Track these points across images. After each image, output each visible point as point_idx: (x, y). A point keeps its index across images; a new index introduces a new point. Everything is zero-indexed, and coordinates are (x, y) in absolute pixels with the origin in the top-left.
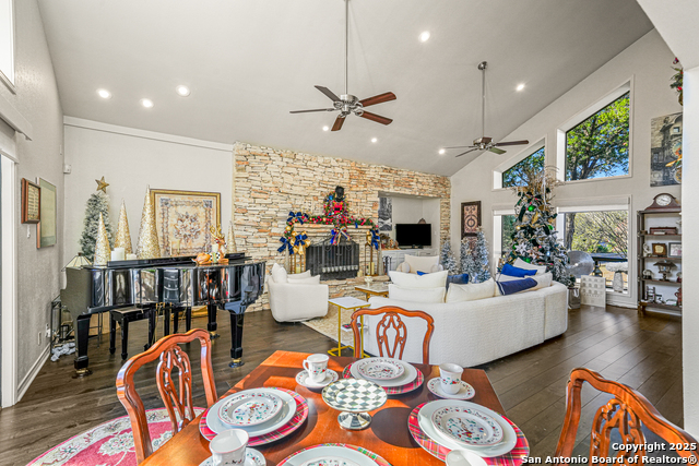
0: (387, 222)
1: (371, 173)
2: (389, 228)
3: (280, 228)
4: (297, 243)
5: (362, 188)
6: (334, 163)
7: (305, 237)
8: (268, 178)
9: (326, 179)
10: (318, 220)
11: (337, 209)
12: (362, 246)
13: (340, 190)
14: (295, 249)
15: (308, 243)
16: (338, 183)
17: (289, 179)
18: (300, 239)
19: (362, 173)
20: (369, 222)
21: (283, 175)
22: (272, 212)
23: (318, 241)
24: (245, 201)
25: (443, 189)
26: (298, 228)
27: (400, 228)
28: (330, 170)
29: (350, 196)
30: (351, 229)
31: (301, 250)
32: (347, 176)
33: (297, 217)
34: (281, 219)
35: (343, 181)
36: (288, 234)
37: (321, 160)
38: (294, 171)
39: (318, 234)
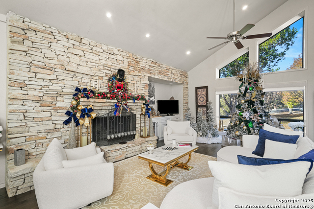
0: (152, 99)
1: (143, 64)
2: (153, 103)
3: (67, 103)
4: (83, 116)
5: (137, 73)
6: (116, 51)
7: (91, 110)
8: (53, 55)
9: (110, 63)
10: (103, 96)
11: (119, 88)
12: (138, 116)
13: (121, 72)
14: (81, 122)
15: (94, 115)
16: (119, 67)
17: (76, 59)
18: (86, 113)
19: (137, 62)
20: (143, 98)
21: (69, 55)
22: (57, 87)
23: (103, 113)
24: (23, 75)
25: (184, 79)
26: (84, 103)
27: (160, 102)
28: (113, 56)
29: (128, 78)
30: (130, 103)
31: (87, 122)
32: (126, 63)
33: (81, 92)
34: (67, 94)
35: (124, 67)
36: (74, 108)
37: (105, 48)
38: (81, 53)
39: (103, 108)
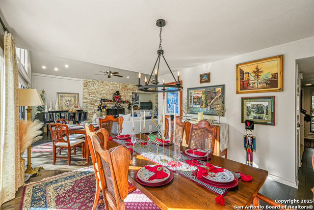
0: (137, 101)
1: (129, 86)
2: (138, 103)
3: (98, 104)
4: (103, 108)
5: (126, 91)
6: (116, 84)
7: (106, 106)
8: (94, 88)
9: (114, 88)
10: (111, 101)
11: (117, 98)
12: (126, 109)
13: (118, 92)
14: (102, 110)
15: (107, 108)
16: (117, 90)
17: (101, 89)
18: (104, 107)
19: (126, 86)
20: (128, 102)
21: (99, 88)
22: (95, 99)
23: (111, 107)
24: (86, 96)
26: (104, 104)
28: (115, 86)
29: (122, 94)
30: (122, 104)
31: (104, 110)
32: (121, 88)
33: (103, 100)
34: (98, 101)
35: (119, 89)
36: (100, 105)
37: (112, 83)
38: (103, 86)
39: (111, 105)
